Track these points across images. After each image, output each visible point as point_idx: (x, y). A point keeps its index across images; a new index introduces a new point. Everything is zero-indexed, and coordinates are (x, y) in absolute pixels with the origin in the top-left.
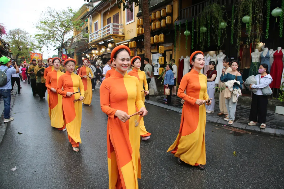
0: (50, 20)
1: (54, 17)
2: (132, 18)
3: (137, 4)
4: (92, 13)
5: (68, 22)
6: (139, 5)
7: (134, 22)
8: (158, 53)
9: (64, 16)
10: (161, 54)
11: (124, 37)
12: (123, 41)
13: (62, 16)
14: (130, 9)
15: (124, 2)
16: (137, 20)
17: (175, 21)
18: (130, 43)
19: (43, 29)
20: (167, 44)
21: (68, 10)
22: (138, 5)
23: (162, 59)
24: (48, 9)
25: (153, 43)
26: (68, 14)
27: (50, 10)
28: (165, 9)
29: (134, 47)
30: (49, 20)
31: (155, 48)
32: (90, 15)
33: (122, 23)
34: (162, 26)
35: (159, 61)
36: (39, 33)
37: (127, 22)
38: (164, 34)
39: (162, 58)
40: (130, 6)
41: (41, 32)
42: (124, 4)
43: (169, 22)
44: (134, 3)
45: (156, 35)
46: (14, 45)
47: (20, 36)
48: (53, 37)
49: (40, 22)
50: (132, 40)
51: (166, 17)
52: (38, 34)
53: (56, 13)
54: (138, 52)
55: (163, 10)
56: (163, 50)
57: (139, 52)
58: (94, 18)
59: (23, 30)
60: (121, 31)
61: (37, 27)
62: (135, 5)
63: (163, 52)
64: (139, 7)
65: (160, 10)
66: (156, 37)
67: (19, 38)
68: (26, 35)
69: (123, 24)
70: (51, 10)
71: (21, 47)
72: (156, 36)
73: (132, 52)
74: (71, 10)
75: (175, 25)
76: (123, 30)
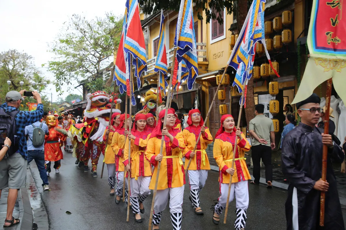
0: (76, 38)
1: (83, 32)
2: (221, 32)
3: (230, 10)
4: (149, 23)
5: (106, 40)
6: (234, 11)
7: (226, 38)
8: (267, 93)
9: (100, 29)
10: (273, 95)
11: (208, 65)
12: (205, 73)
13: (95, 29)
14: (218, 19)
15: (207, 9)
16: (230, 36)
17: (298, 37)
18: (218, 77)
19: (65, 53)
20: (285, 78)
21: (107, 18)
22: (232, 12)
23: (276, 105)
24: (73, 17)
25: (260, 77)
26: (107, 26)
27: (76, 20)
28: (280, 17)
29: (226, 83)
30: (75, 36)
31: (262, 85)
32: (145, 26)
33: (204, 42)
34: (275, 47)
35: (270, 107)
36: (57, 60)
37: (212, 39)
38: (277, 61)
39: (275, 103)
40: (217, 15)
41: (61, 59)
42: (207, 13)
43: (287, 40)
44: (225, 9)
45: (264, 63)
46: (10, 80)
47: (16, 63)
48: (81, 66)
49: (59, 42)
50: (221, 72)
51: (283, 31)
52: (54, 61)
53: (86, 25)
54: (233, 92)
55: (277, 20)
56: (277, 88)
57: (235, 92)
58: (152, 32)
59: (22, 53)
60: (202, 56)
61: (54, 50)
62: (227, 12)
63: (276, 92)
64: (234, 15)
65: (271, 18)
66: (264, 67)
67: (14, 66)
68: (27, 61)
69: (206, 42)
70: (79, 19)
71: (22, 83)
72: (265, 65)
73: (222, 92)
74: (112, 19)
75: (298, 44)
76: (206, 53)
